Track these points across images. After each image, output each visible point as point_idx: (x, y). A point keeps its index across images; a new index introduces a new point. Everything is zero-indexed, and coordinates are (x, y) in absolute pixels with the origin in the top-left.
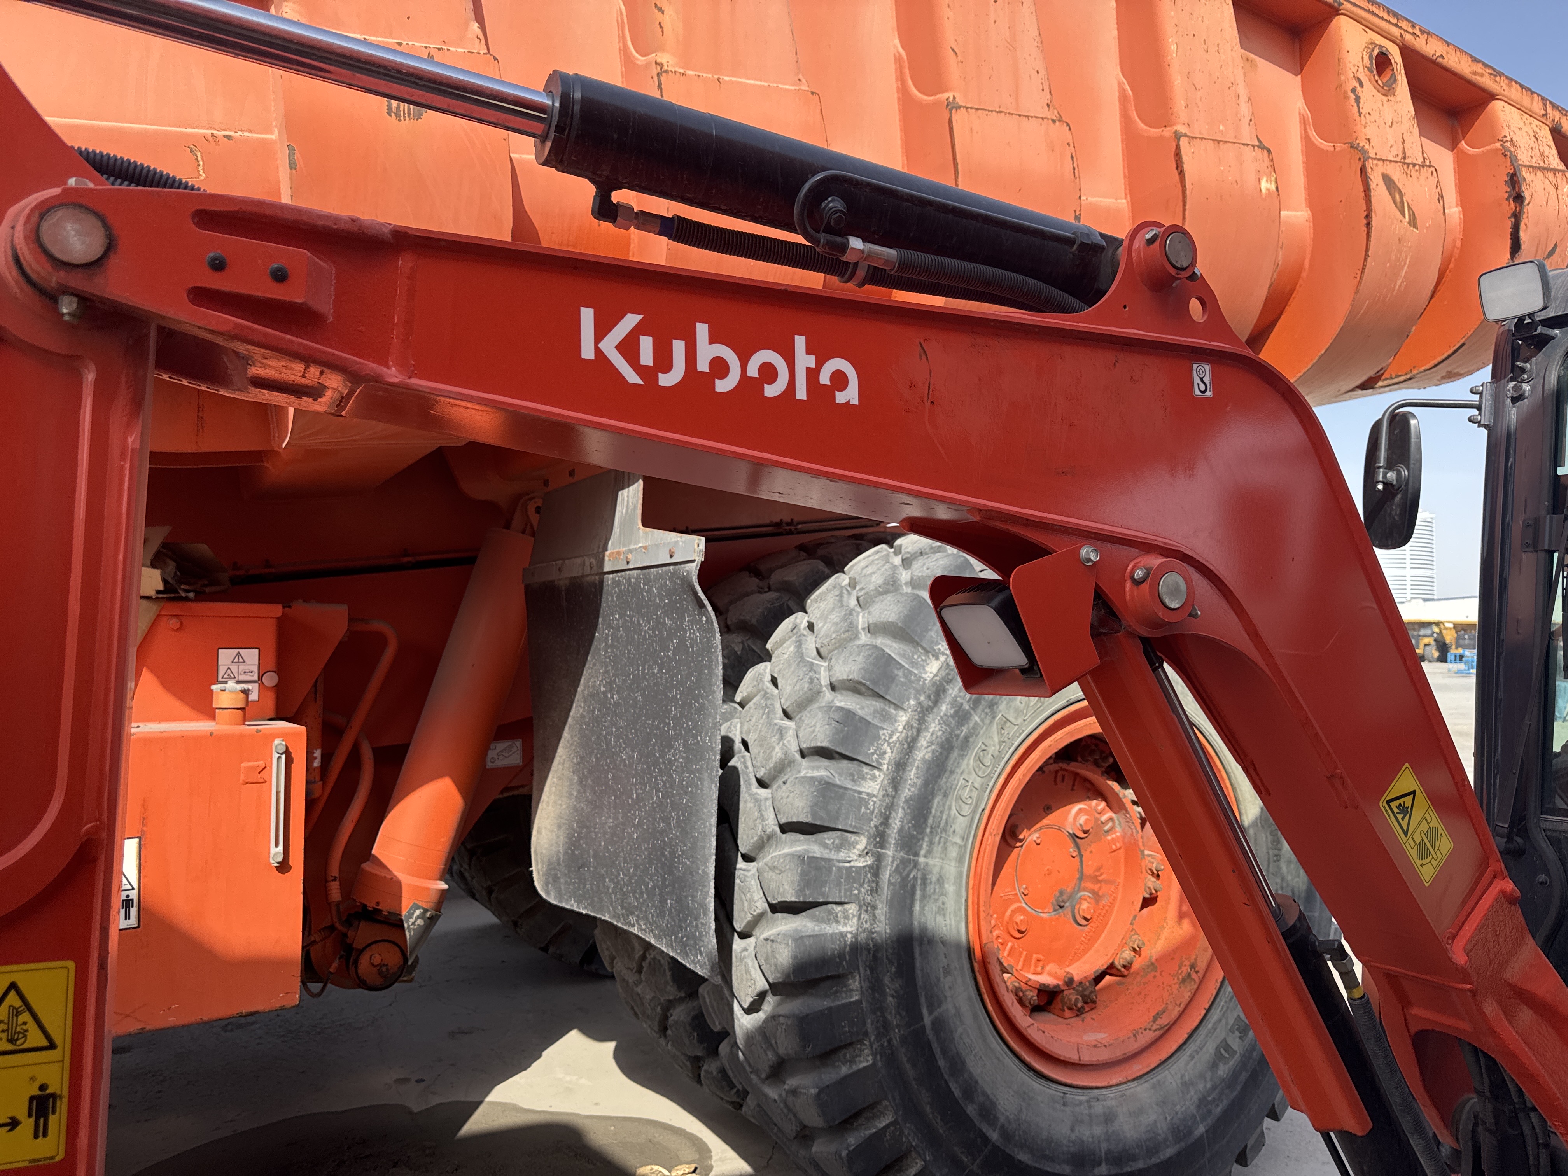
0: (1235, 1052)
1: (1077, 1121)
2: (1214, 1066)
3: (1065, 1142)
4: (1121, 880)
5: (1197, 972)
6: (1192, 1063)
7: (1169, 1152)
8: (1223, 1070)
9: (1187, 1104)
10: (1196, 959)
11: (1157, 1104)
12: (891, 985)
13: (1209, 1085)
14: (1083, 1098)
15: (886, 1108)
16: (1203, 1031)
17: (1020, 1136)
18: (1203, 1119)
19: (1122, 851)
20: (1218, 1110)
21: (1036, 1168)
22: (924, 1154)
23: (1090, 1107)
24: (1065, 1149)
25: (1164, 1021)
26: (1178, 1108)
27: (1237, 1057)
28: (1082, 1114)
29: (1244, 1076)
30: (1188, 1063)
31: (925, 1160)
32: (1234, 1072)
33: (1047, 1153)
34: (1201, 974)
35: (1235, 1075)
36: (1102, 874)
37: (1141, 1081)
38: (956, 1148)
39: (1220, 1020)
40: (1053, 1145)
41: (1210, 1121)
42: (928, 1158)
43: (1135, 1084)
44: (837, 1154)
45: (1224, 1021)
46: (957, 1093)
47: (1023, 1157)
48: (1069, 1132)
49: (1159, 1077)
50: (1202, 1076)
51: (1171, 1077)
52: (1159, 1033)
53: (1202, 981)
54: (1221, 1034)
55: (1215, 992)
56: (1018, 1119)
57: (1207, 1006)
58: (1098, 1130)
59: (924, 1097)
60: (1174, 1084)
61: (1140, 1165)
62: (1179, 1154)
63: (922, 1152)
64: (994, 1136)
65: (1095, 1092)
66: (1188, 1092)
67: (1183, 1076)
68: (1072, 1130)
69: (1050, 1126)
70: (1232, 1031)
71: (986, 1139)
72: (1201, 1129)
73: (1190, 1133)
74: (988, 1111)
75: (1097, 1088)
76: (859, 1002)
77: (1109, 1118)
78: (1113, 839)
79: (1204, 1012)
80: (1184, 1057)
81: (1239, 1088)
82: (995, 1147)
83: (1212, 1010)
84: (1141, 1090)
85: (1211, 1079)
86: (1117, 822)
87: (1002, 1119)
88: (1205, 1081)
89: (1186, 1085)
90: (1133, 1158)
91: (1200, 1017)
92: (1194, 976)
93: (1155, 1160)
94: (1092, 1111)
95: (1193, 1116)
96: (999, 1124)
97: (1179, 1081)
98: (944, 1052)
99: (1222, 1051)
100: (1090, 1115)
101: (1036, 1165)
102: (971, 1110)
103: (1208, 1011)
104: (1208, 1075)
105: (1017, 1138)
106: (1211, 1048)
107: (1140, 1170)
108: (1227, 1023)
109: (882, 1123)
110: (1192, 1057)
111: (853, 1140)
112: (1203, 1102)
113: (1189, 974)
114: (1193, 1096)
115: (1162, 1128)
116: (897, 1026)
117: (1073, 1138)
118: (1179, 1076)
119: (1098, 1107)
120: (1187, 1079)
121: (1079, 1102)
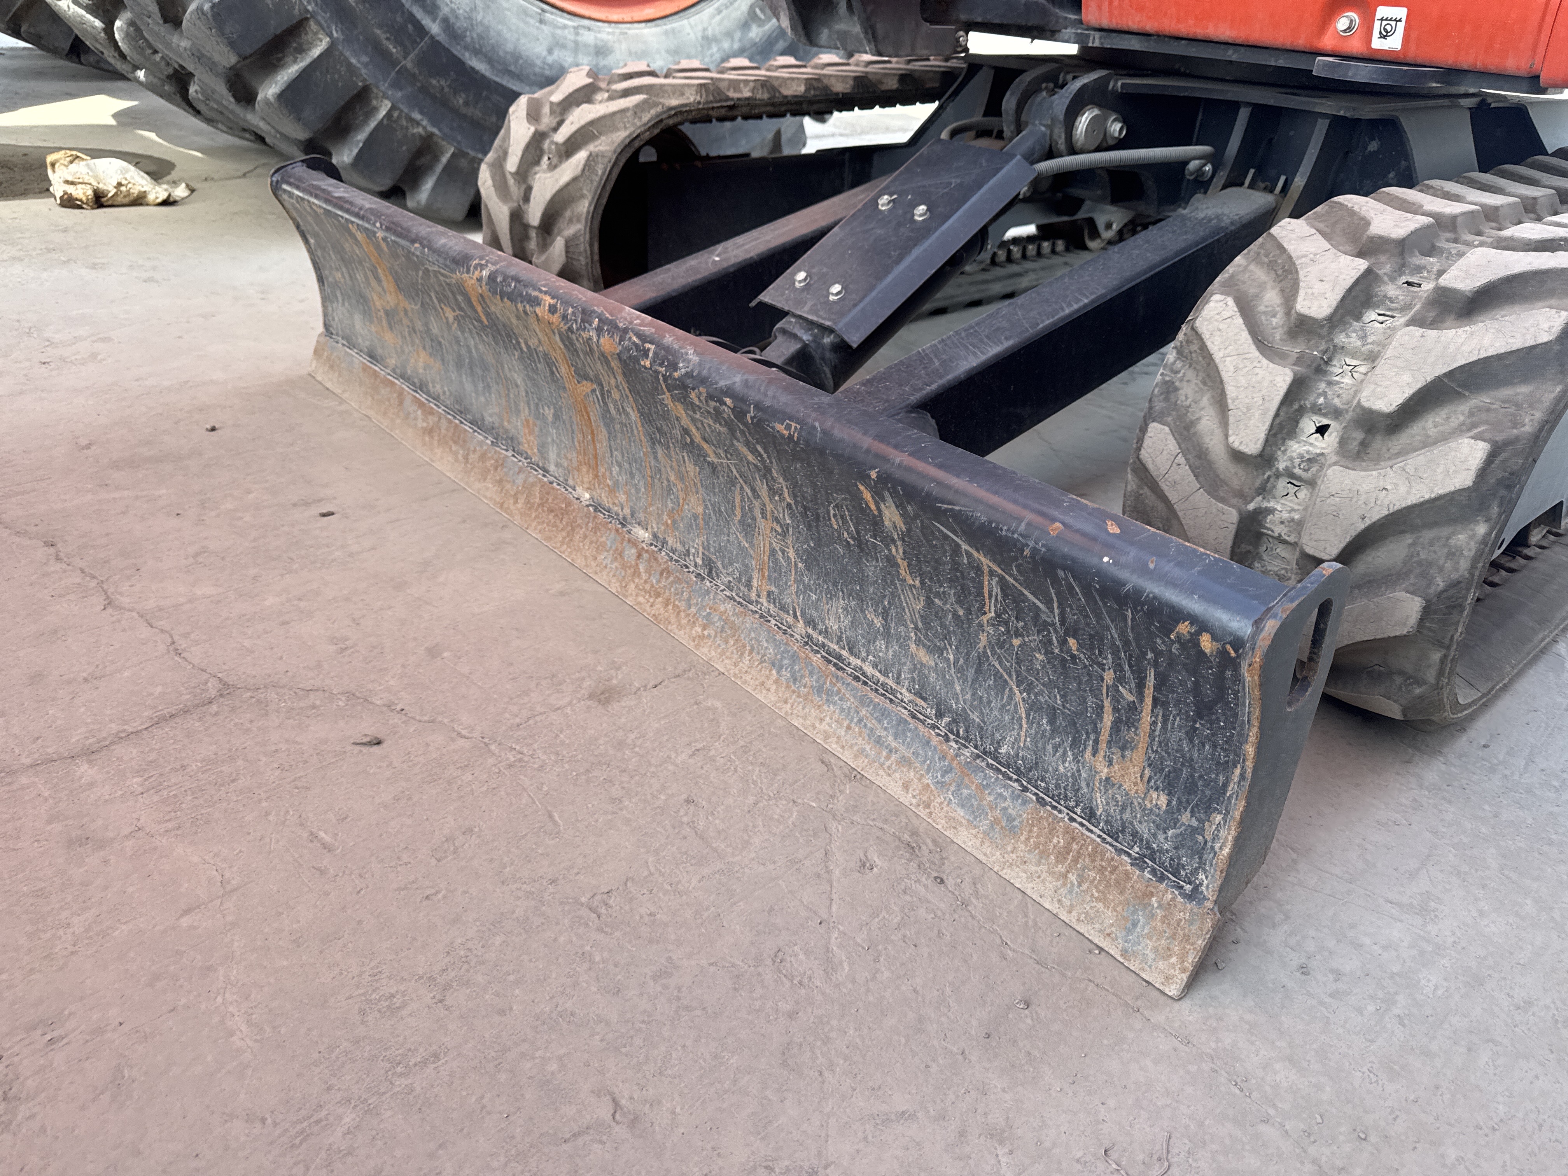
1: (558, 44)
2: (745, 26)
3: (538, 62)
6: (718, 18)
8: (756, 33)
11: (668, 51)
13: (736, 46)
14: (570, 23)
17: (472, 38)
21: (495, 82)
22: (329, 27)
23: (577, 34)
24: (537, 70)
28: (565, 38)
29: (782, 45)
30: (713, 17)
31: (330, 35)
32: (769, 37)
33: (512, 68)
35: (770, 41)
37: (650, 24)
38: (378, 32)
40: (521, 62)
42: (335, 35)
43: (643, 25)
48: (544, 53)
49: (675, 25)
50: (729, 34)
51: (690, 27)
56: (470, 18)
58: (585, 61)
60: (692, 36)
63: (325, 25)
64: (434, 28)
65: (587, 22)
66: (709, 48)
67: (705, 30)
68: (550, 51)
69: (518, 40)
71: (421, 30)
75: (590, 18)
77: (601, 51)
80: (708, 8)
82: (435, 43)
84: (650, 33)
85: (740, 40)
87: (445, 10)
88: (733, 40)
89: (708, 40)
94: (579, 38)
96: (441, 15)
97: (699, 34)
99: (758, 11)
100: (576, 42)
101: (498, 79)
104: (738, 35)
105: (468, 39)
106: (742, 5)
110: (719, 11)
114: (714, 52)
117: (550, 59)
118: (700, 28)
119: (588, 38)
120: (710, 33)
121: (565, 27)
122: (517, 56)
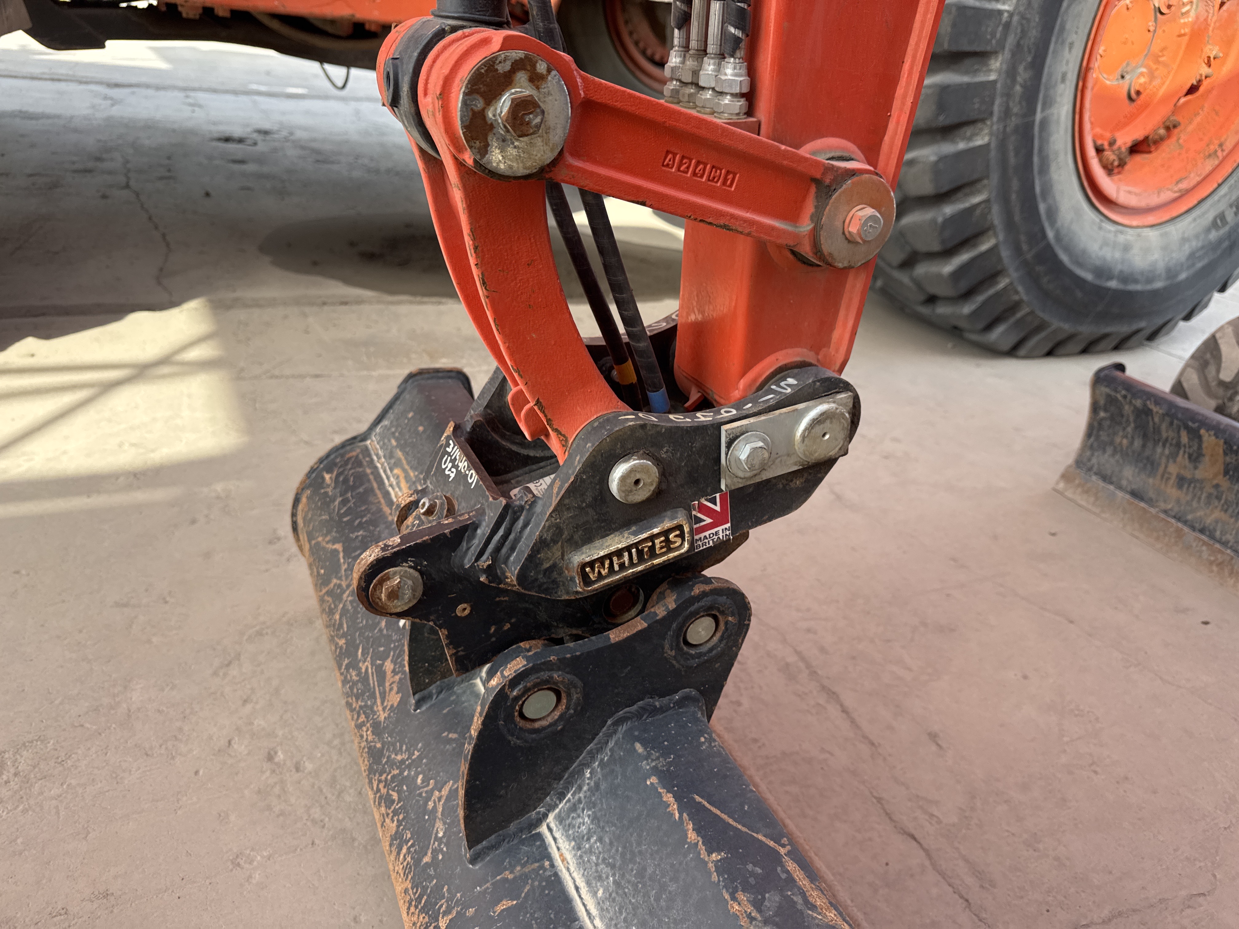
0: (1227, 223)
1: (1105, 243)
2: (1208, 230)
3: (1093, 256)
4: (1175, 67)
5: (1223, 150)
6: (1193, 225)
7: (1159, 285)
8: (1214, 235)
9: (1180, 255)
10: (1226, 140)
11: (1161, 249)
12: (1023, 75)
13: (1199, 245)
15: (985, 186)
16: (1209, 202)
17: (1066, 241)
18: (1188, 268)
19: (1186, 38)
20: (1199, 265)
21: (1069, 269)
22: (999, 234)
23: (1116, 236)
24: (1092, 261)
25: (1184, 185)
26: (1174, 255)
27: (1227, 228)
28: (1109, 239)
29: (1226, 244)
30: (1190, 224)
31: (998, 238)
32: (1221, 239)
33: (1080, 260)
34: (1225, 153)
35: (1220, 241)
36: (1163, 56)
37: (1153, 229)
38: (1022, 236)
39: (1225, 195)
40: (1085, 256)
41: (1192, 271)
42: (1001, 238)
43: (1148, 229)
44: (934, 221)
45: (1228, 197)
46: (1038, 189)
47: (1064, 258)
48: (1098, 250)
49: (1167, 229)
50: (1197, 236)
51: (1176, 230)
52: (1177, 195)
53: (1225, 158)
54: (1222, 206)
55: (1230, 170)
56: (1069, 228)
57: (1220, 181)
58: (1118, 255)
59: (1015, 184)
60: (1176, 237)
61: (1139, 287)
62: (1165, 288)
64: (1050, 234)
65: (1120, 228)
66: (1184, 246)
67: (1184, 233)
68: (1101, 248)
69: (1086, 241)
70: (1231, 206)
71: (1044, 235)
72: (1183, 276)
73: (1176, 276)
74: (1052, 213)
75: (1124, 225)
76: (994, 82)
77: (1126, 248)
78: (1185, 23)
79: (1215, 185)
80: (1189, 218)
81: (1219, 252)
82: (1047, 244)
83: (1223, 186)
84: (1152, 235)
85: (1203, 241)
86: (1194, 6)
87: (1059, 224)
88: (1199, 240)
89: (1184, 240)
90: (1136, 281)
91: (1211, 189)
92: (1220, 153)
93: (1149, 287)
94: (1116, 239)
95: (1182, 265)
96: (1057, 227)
97: (1180, 236)
98: (1041, 150)
99: (1219, 221)
100: (1114, 242)
101: (1071, 267)
102: (1042, 207)
103: (1219, 185)
104: (1202, 237)
105: (1064, 242)
106: (1210, 216)
107: (1137, 292)
108: (1230, 199)
109: (976, 199)
110: (1195, 220)
111: (949, 210)
112: (1192, 256)
113: (1216, 151)
114: (1187, 249)
115: (1161, 266)
116: (1016, 114)
117: (1100, 255)
118: (1181, 231)
119: (1121, 238)
120: (1186, 235)
121: (1110, 231)
122: (1084, 252)
